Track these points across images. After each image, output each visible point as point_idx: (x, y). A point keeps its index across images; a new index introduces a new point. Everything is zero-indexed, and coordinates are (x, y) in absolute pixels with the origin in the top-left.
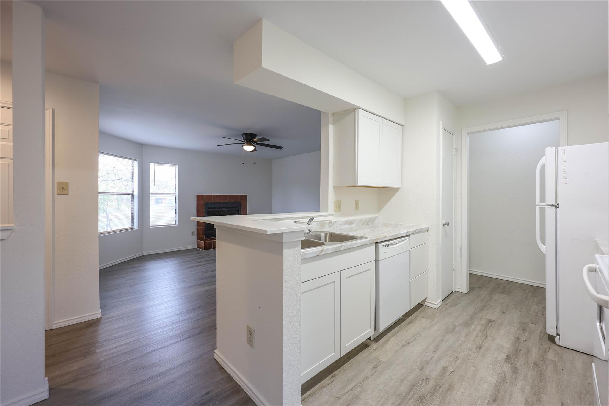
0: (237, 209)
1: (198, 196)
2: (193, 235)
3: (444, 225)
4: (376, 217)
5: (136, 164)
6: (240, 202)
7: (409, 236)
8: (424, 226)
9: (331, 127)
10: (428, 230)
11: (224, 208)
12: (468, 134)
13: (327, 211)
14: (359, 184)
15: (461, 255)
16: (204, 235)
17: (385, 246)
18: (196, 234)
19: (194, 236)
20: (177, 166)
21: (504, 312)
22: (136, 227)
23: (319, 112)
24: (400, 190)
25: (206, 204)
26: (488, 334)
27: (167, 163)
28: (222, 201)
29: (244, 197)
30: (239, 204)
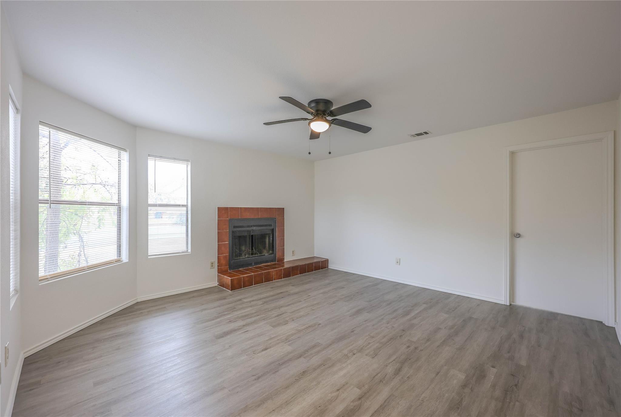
0: (272, 228)
1: (219, 209)
2: (212, 266)
5: (125, 156)
6: (275, 217)
11: (254, 226)
16: (228, 266)
18: (216, 265)
19: (214, 268)
20: (190, 164)
22: (125, 258)
25: (230, 220)
27: (175, 159)
28: (252, 217)
29: (281, 211)
30: (274, 220)
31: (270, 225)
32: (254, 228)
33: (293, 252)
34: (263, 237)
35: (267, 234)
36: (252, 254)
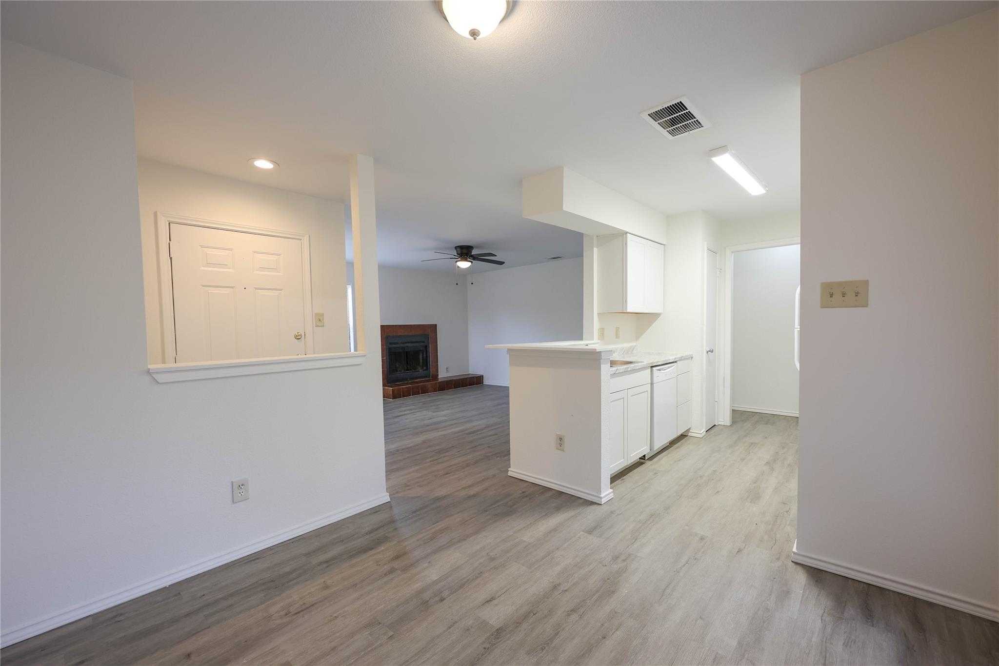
0: (425, 344)
3: (707, 352)
4: (635, 346)
6: (428, 334)
7: (676, 362)
8: (689, 353)
9: (595, 250)
10: (692, 358)
11: (409, 342)
12: (732, 252)
13: (593, 340)
14: (629, 311)
15: (724, 385)
17: (658, 370)
20: (351, 287)
21: (766, 438)
23: (582, 234)
24: (662, 316)
25: (386, 338)
26: (751, 451)
28: (406, 334)
29: (434, 327)
30: (427, 336)
31: (423, 342)
32: (409, 345)
33: (447, 368)
34: (417, 353)
35: (420, 351)
36: (407, 370)
